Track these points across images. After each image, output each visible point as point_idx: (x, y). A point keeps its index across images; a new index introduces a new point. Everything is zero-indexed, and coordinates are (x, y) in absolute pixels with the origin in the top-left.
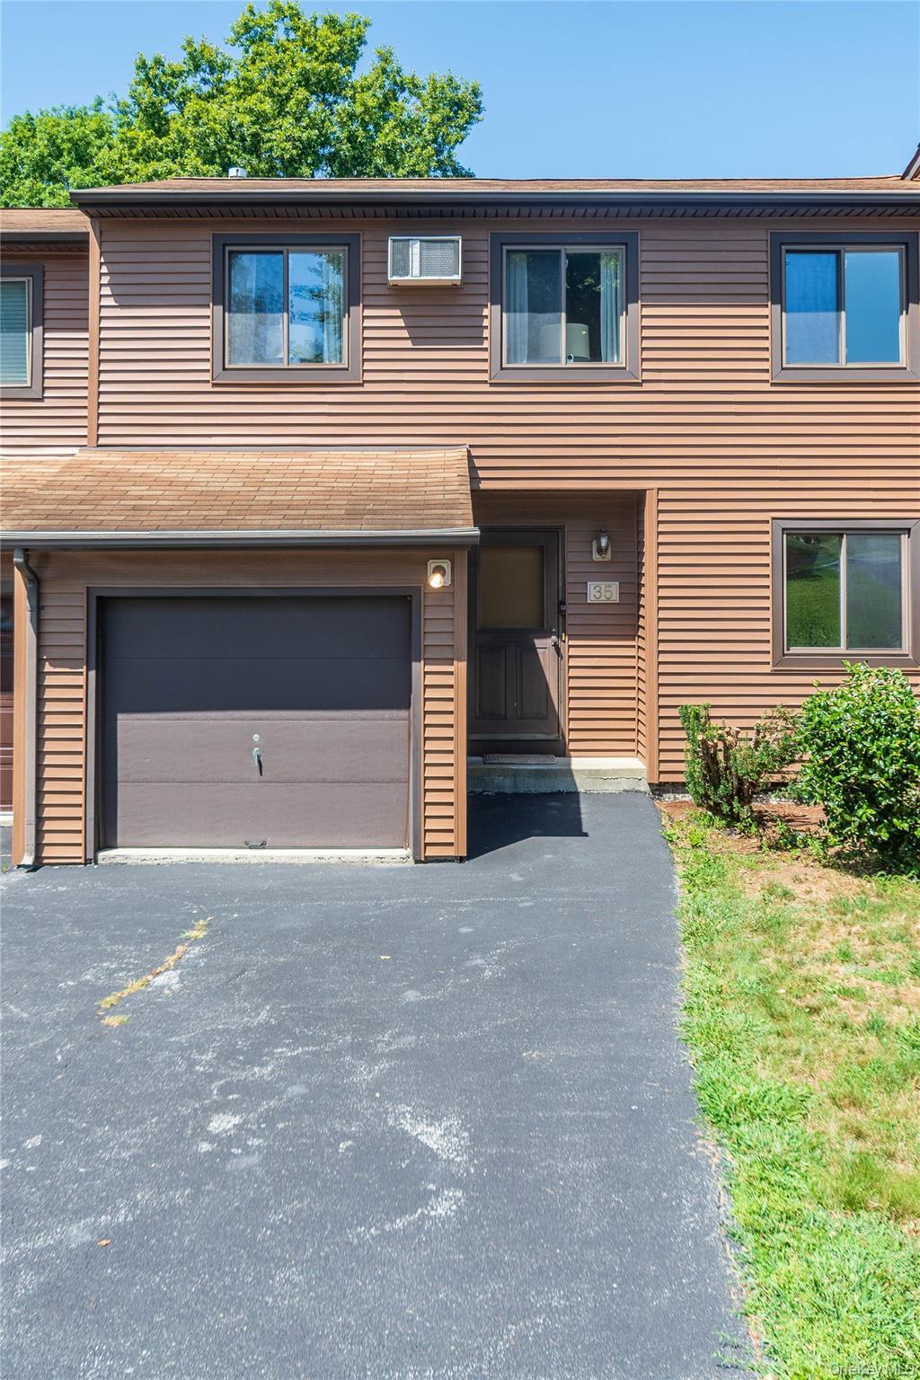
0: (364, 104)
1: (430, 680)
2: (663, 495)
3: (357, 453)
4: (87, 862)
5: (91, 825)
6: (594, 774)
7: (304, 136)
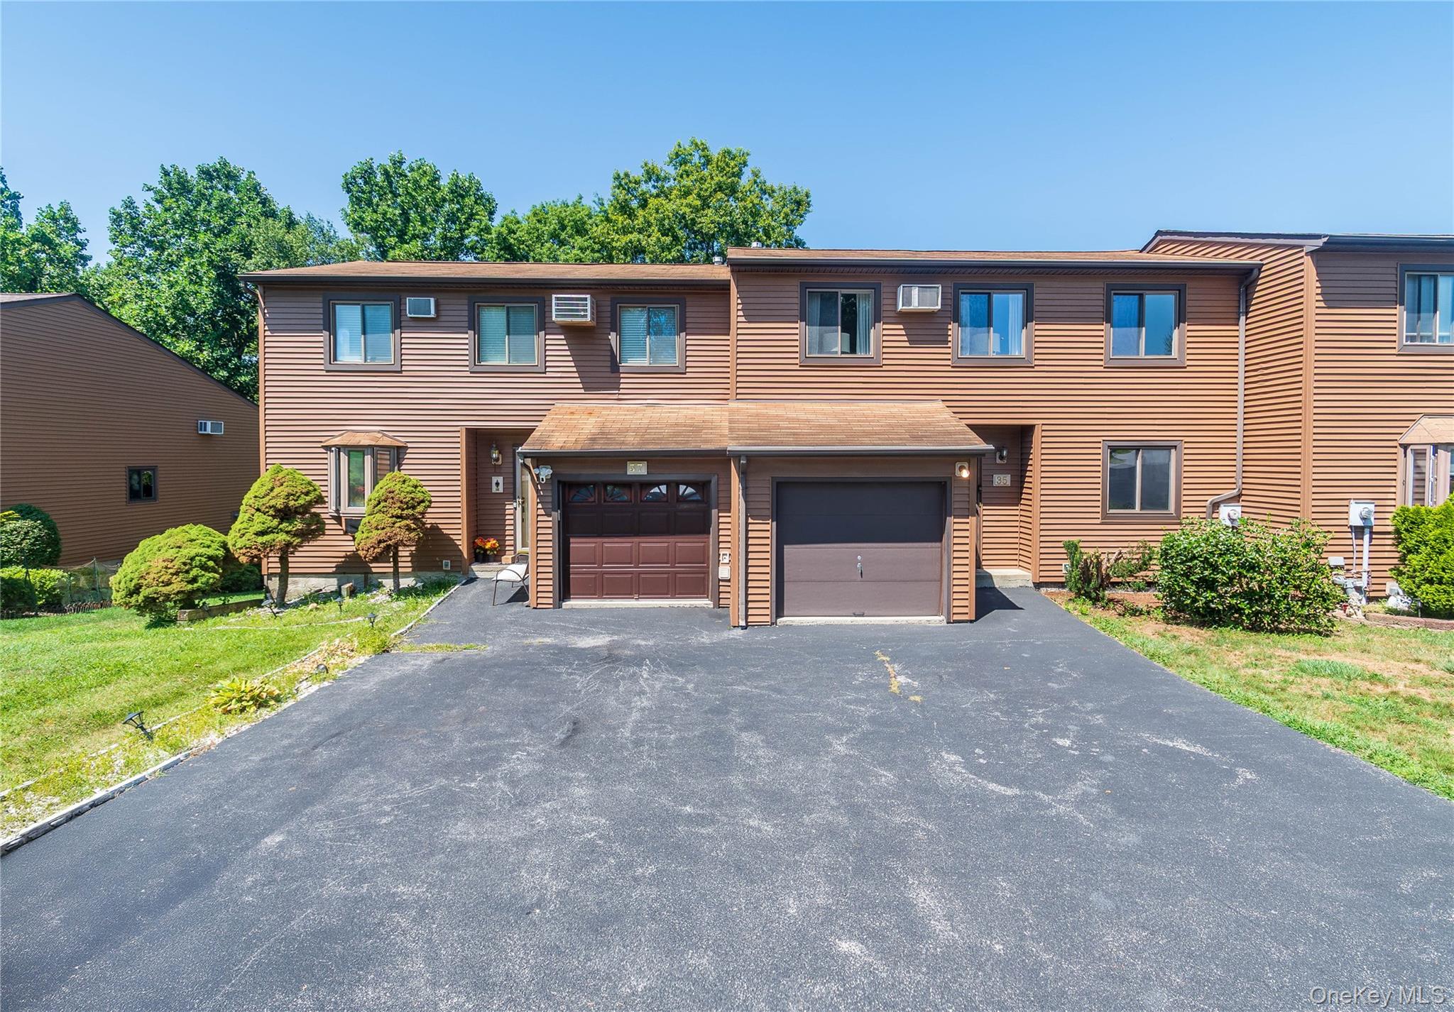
0: (752, 202)
1: (956, 526)
2: (1045, 428)
3: (891, 404)
4: (772, 624)
5: (774, 604)
6: (1004, 578)
7: (721, 220)
